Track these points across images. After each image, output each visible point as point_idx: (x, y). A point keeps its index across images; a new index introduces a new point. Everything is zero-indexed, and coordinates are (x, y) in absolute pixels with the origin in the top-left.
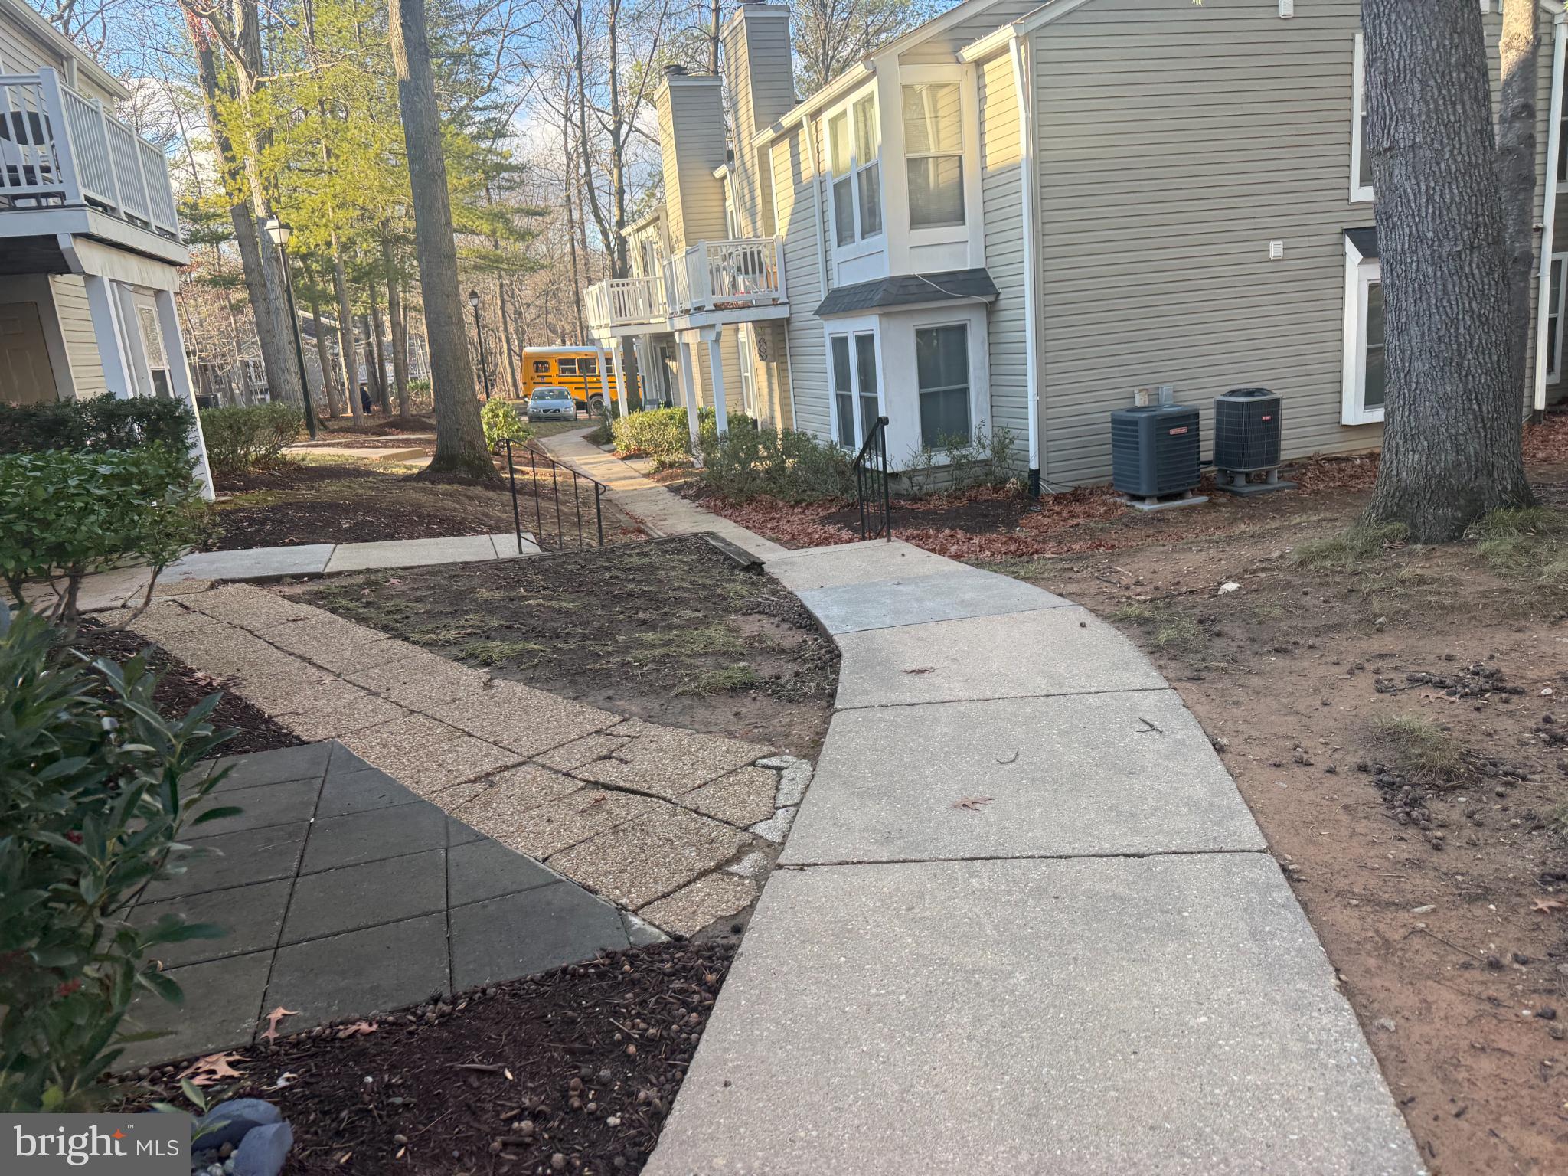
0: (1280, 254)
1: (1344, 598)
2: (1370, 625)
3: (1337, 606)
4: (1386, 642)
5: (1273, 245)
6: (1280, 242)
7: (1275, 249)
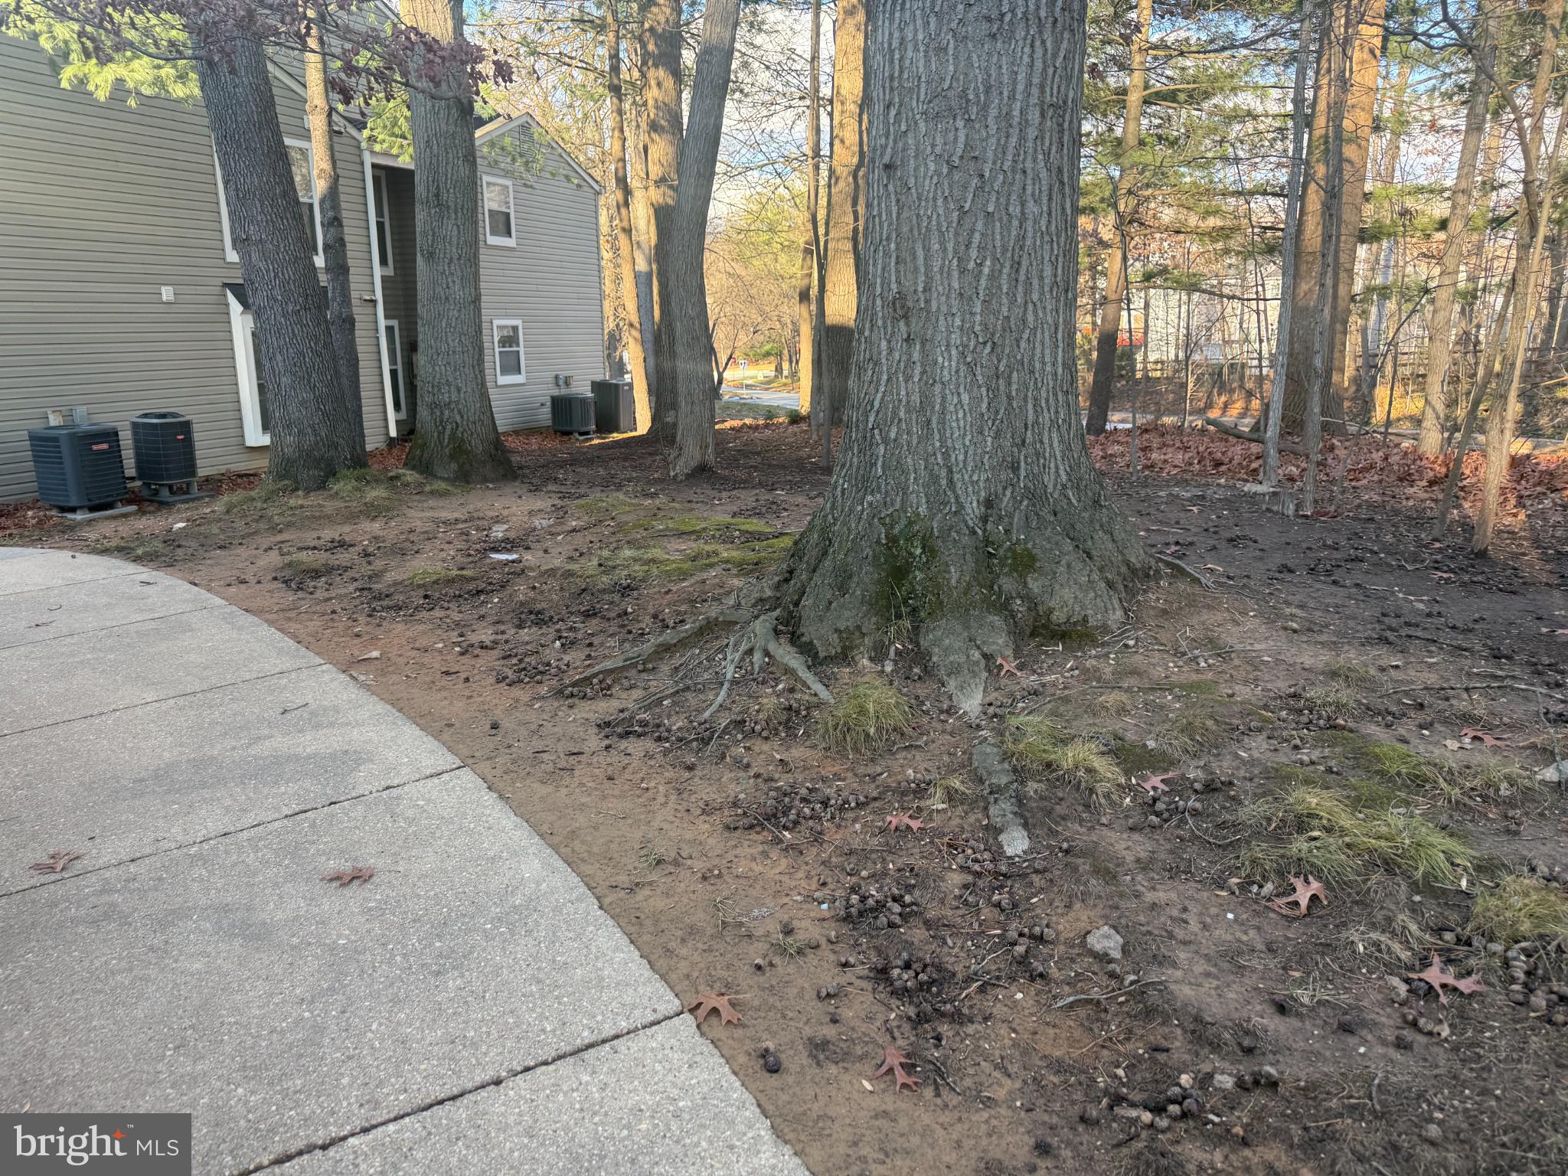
0: (172, 298)
1: (257, 521)
2: (274, 529)
3: (254, 525)
4: (285, 536)
5: (164, 289)
6: (170, 288)
7: (167, 293)
